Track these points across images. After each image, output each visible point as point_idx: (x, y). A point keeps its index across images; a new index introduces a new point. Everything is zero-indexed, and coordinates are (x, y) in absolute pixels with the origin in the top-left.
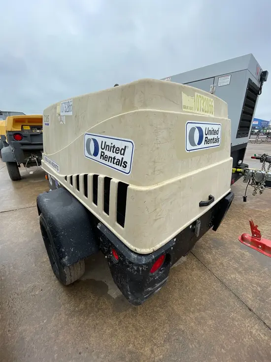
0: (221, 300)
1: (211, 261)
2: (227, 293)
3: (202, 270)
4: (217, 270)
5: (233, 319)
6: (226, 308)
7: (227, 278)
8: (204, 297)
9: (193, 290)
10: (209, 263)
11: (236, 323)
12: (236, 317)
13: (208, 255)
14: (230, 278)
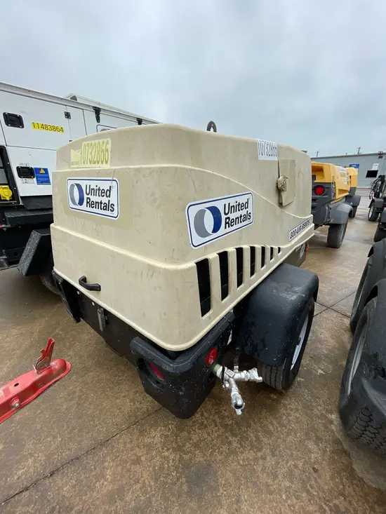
0: (80, 431)
1: (147, 440)
2: (86, 443)
3: (129, 416)
4: (125, 443)
5: (55, 437)
6: (69, 433)
7: (108, 458)
8: (92, 407)
9: (104, 394)
10: (142, 433)
11: (49, 439)
12: (54, 443)
13: (161, 436)
14: (106, 464)
